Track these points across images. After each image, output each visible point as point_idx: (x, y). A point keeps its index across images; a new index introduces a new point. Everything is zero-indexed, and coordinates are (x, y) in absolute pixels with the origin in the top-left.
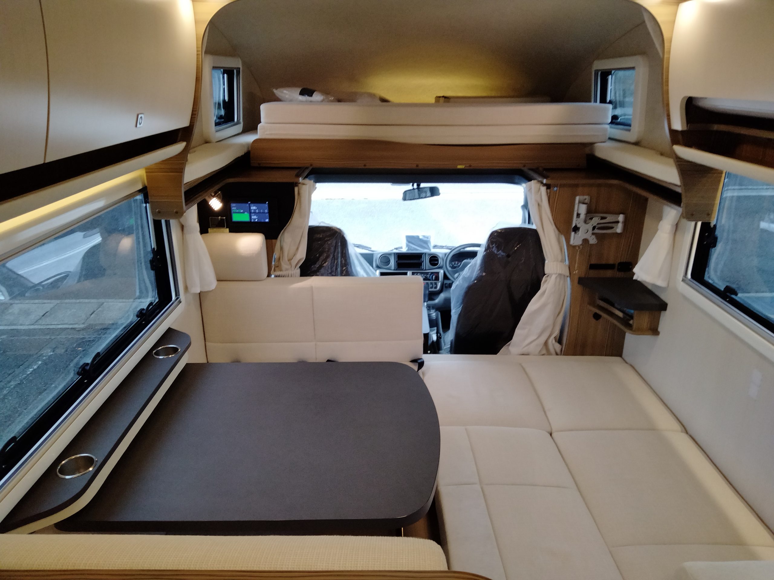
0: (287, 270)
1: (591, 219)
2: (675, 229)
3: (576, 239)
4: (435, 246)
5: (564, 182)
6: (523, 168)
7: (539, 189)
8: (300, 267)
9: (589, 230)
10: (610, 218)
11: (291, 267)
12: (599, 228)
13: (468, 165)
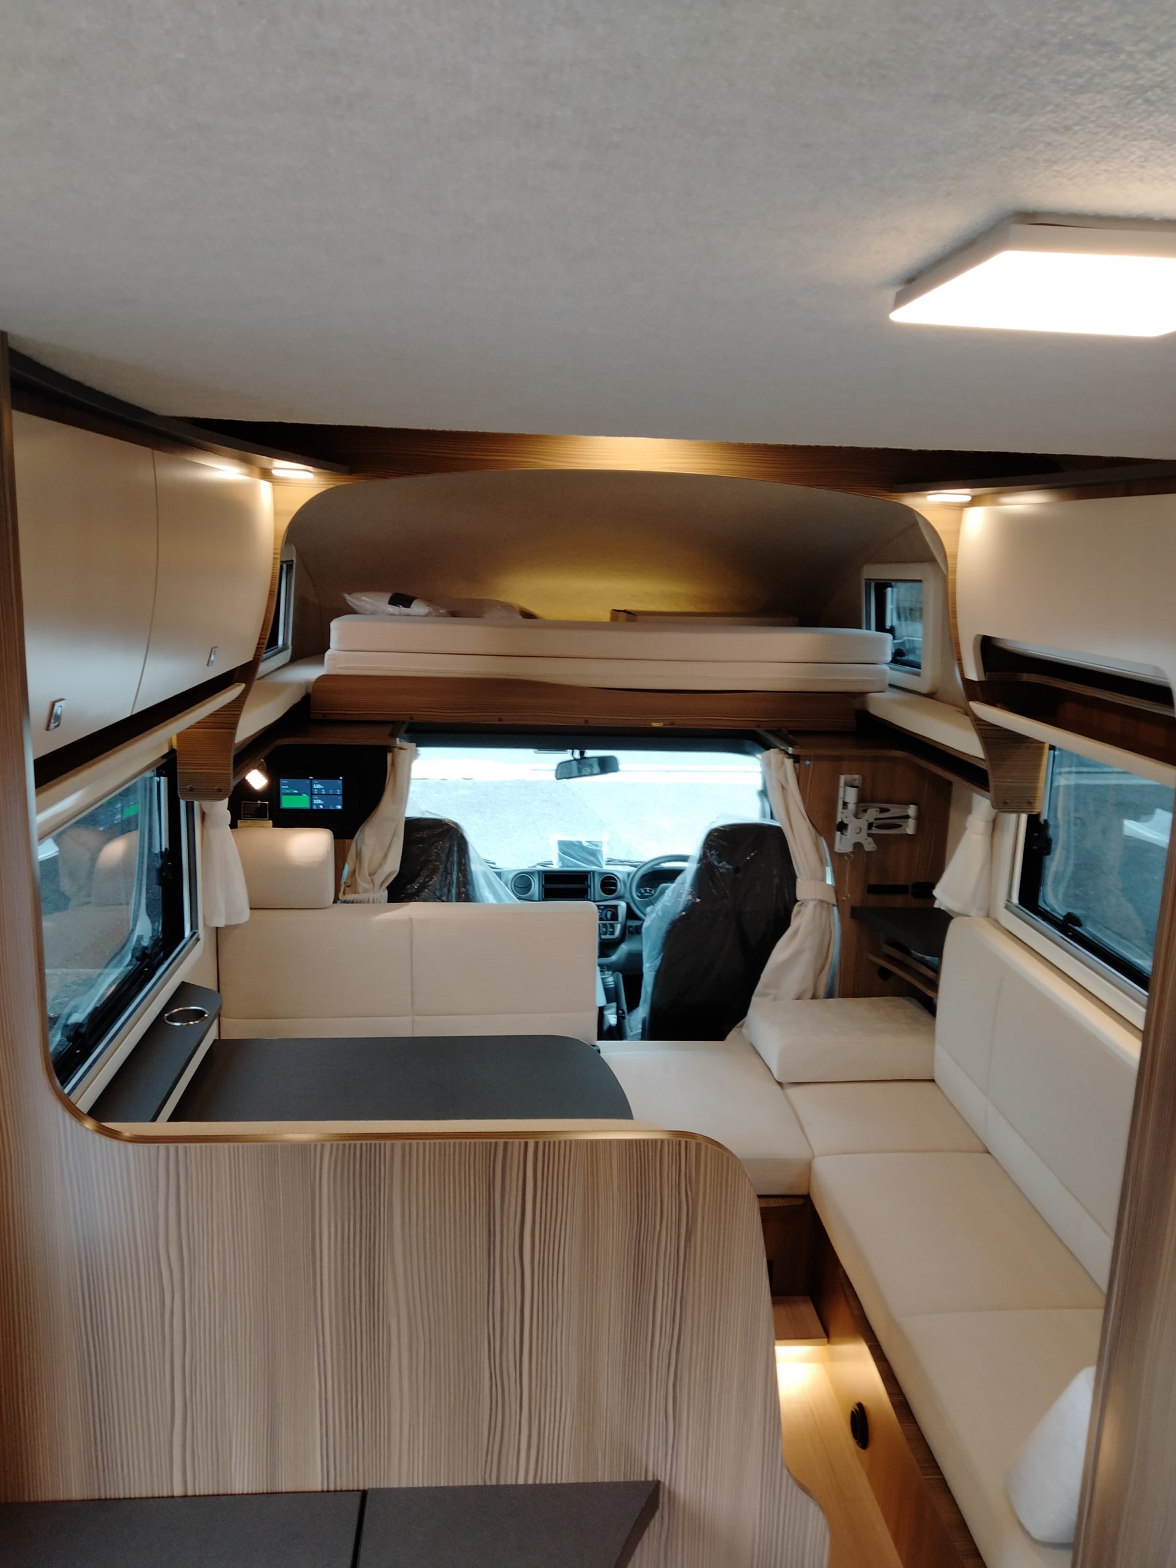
0: (366, 891)
1: (865, 811)
2: (991, 827)
3: (844, 843)
4: (609, 861)
5: (821, 752)
6: (758, 730)
7: (783, 763)
8: (387, 888)
9: (862, 828)
10: (895, 811)
11: (374, 886)
12: (879, 827)
13: (669, 723)
